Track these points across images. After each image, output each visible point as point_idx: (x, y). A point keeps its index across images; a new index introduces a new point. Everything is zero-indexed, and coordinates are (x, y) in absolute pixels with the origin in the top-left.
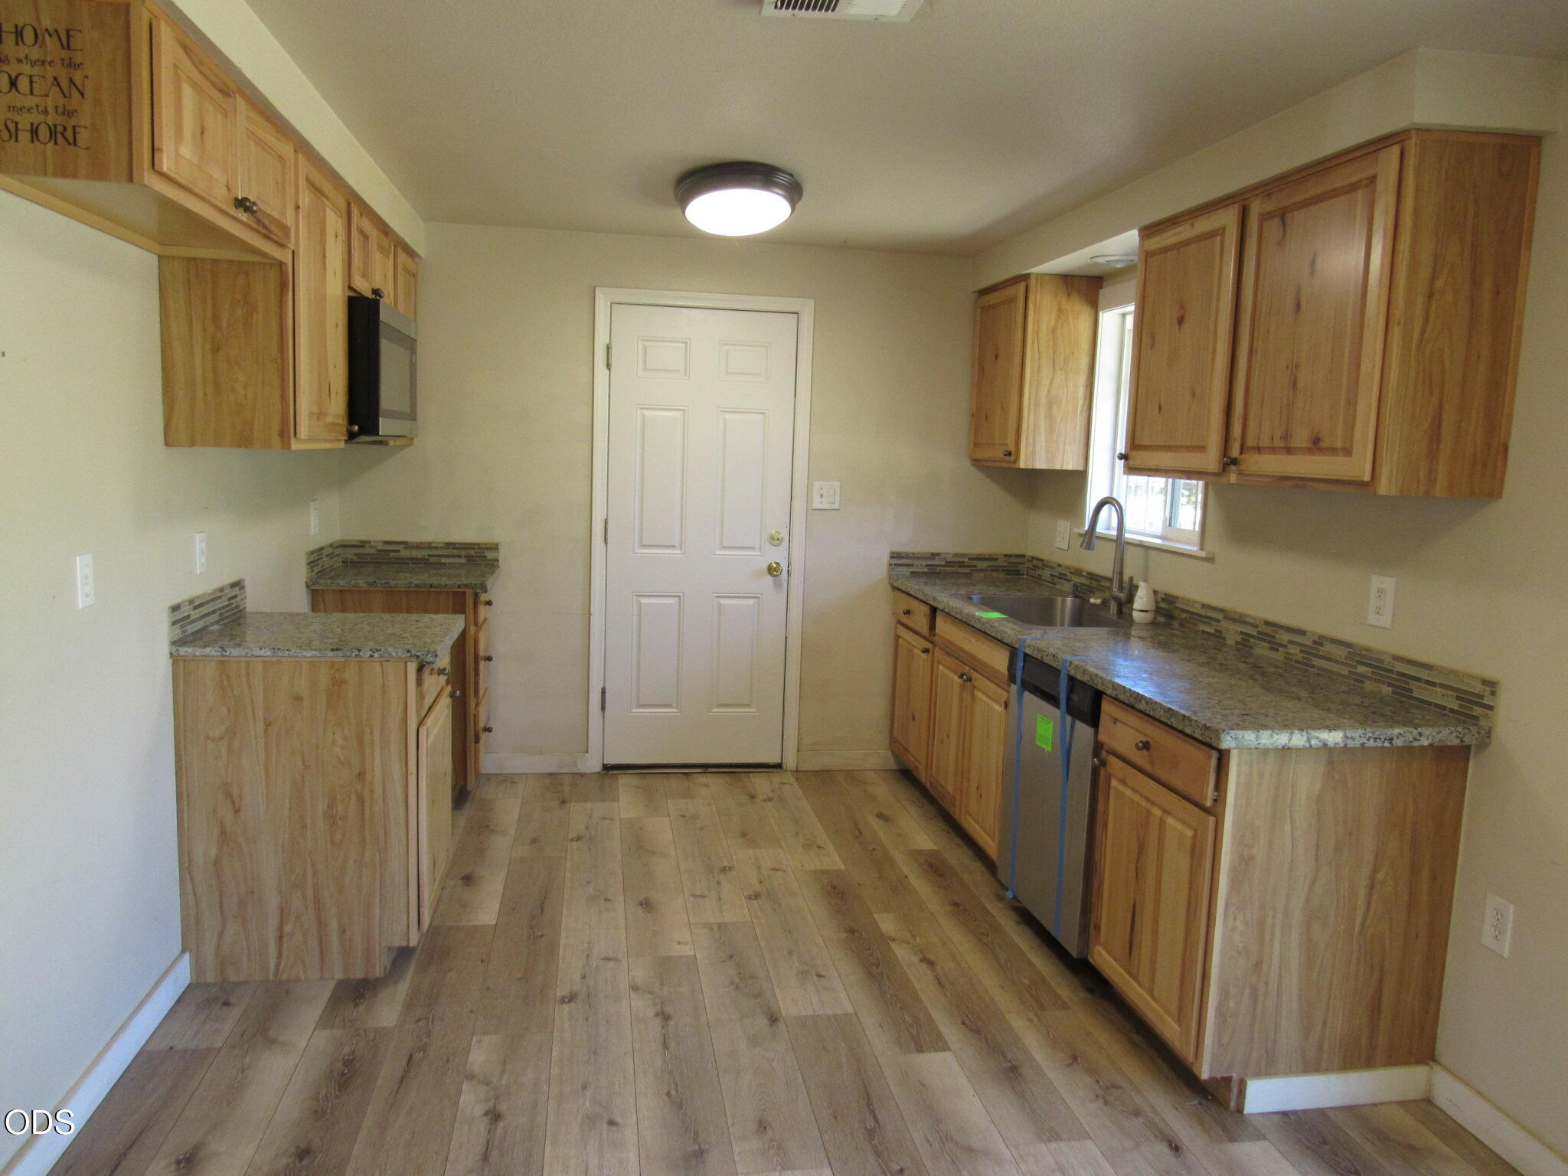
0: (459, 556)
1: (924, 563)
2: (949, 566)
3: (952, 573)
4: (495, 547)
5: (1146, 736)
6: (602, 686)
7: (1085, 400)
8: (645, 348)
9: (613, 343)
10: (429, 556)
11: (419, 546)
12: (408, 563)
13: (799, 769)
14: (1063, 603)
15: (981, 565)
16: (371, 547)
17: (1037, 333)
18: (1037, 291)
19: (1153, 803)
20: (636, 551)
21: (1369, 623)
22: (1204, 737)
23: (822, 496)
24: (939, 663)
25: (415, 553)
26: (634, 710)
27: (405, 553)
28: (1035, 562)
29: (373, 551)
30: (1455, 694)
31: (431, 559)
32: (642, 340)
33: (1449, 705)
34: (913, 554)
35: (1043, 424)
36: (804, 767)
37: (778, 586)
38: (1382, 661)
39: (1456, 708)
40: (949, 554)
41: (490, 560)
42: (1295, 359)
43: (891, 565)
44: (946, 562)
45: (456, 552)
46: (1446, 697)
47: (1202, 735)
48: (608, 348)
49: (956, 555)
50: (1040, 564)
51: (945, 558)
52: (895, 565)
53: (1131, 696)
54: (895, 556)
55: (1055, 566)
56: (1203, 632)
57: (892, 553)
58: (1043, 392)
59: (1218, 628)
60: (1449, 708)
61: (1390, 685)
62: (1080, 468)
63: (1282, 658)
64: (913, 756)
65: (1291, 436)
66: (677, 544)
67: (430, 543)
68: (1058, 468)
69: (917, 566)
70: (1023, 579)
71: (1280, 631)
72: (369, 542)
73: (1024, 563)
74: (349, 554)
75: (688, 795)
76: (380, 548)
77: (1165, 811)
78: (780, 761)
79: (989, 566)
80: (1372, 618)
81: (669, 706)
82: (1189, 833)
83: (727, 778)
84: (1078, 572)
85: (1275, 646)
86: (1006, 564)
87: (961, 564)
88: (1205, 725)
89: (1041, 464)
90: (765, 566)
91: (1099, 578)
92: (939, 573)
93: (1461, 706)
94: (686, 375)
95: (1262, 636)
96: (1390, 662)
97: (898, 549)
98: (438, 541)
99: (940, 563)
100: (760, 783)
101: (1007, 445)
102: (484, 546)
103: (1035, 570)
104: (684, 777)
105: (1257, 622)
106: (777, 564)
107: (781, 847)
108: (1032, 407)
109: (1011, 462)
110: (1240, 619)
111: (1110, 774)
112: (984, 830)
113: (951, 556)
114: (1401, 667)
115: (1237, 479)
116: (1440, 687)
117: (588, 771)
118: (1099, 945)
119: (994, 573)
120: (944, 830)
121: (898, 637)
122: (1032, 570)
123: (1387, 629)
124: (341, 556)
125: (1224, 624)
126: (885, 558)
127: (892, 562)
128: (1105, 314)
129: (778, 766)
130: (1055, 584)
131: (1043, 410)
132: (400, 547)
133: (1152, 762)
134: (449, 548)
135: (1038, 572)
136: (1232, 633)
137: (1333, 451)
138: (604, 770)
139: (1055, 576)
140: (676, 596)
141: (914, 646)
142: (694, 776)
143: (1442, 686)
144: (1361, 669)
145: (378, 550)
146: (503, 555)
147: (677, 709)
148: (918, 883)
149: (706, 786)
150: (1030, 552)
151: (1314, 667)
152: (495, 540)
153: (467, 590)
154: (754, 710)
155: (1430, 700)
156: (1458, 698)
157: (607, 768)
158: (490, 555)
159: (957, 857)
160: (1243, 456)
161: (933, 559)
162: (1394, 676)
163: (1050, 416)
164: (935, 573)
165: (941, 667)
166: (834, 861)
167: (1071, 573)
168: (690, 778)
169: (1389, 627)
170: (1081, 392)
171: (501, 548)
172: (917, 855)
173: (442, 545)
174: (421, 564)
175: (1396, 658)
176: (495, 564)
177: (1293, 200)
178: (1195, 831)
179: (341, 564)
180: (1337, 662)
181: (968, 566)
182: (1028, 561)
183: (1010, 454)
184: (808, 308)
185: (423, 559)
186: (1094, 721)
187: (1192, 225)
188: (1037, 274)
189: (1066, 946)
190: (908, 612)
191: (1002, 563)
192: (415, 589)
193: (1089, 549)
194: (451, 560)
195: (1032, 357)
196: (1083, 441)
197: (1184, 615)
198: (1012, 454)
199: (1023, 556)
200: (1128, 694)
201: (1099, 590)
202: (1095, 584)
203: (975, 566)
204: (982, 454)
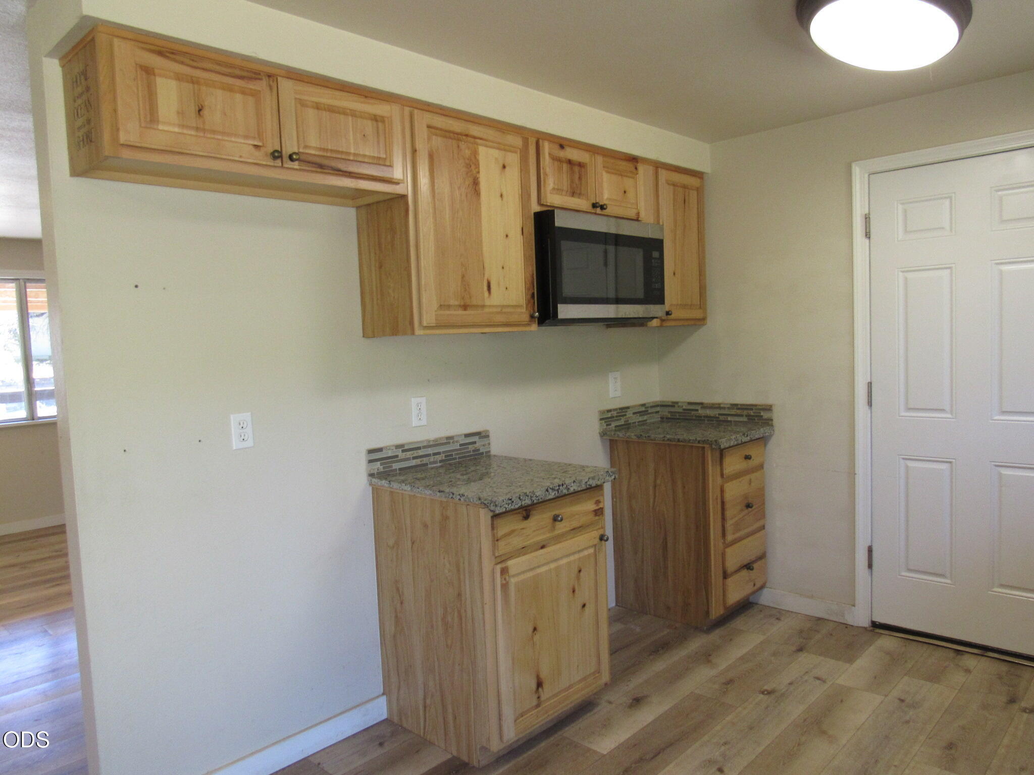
0: (741, 416)
4: (769, 408)
6: (869, 545)
8: (904, 211)
9: (871, 213)
10: (719, 414)
11: (712, 406)
12: (704, 420)
16: (679, 407)
20: (902, 414)
25: (709, 412)
26: (903, 574)
27: (701, 412)
29: (681, 410)
31: (720, 417)
32: (902, 204)
41: (766, 419)
45: (739, 412)
48: (867, 218)
66: (947, 408)
67: (719, 404)
72: (677, 403)
74: (665, 412)
75: (934, 677)
76: (684, 407)
81: (942, 576)
94: (952, 231)
98: (726, 402)
102: (760, 407)
117: (856, 625)
124: (660, 413)
132: (698, 407)
134: (733, 409)
138: (872, 626)
140: (947, 462)
142: (968, 654)
145: (684, 410)
146: (777, 416)
147: (950, 580)
152: (769, 402)
153: (705, 446)
157: (875, 625)
158: (765, 415)
171: (775, 409)
173: (729, 406)
174: (713, 421)
176: (770, 422)
179: (659, 419)
185: (715, 417)
192: (668, 442)
194: (737, 419)
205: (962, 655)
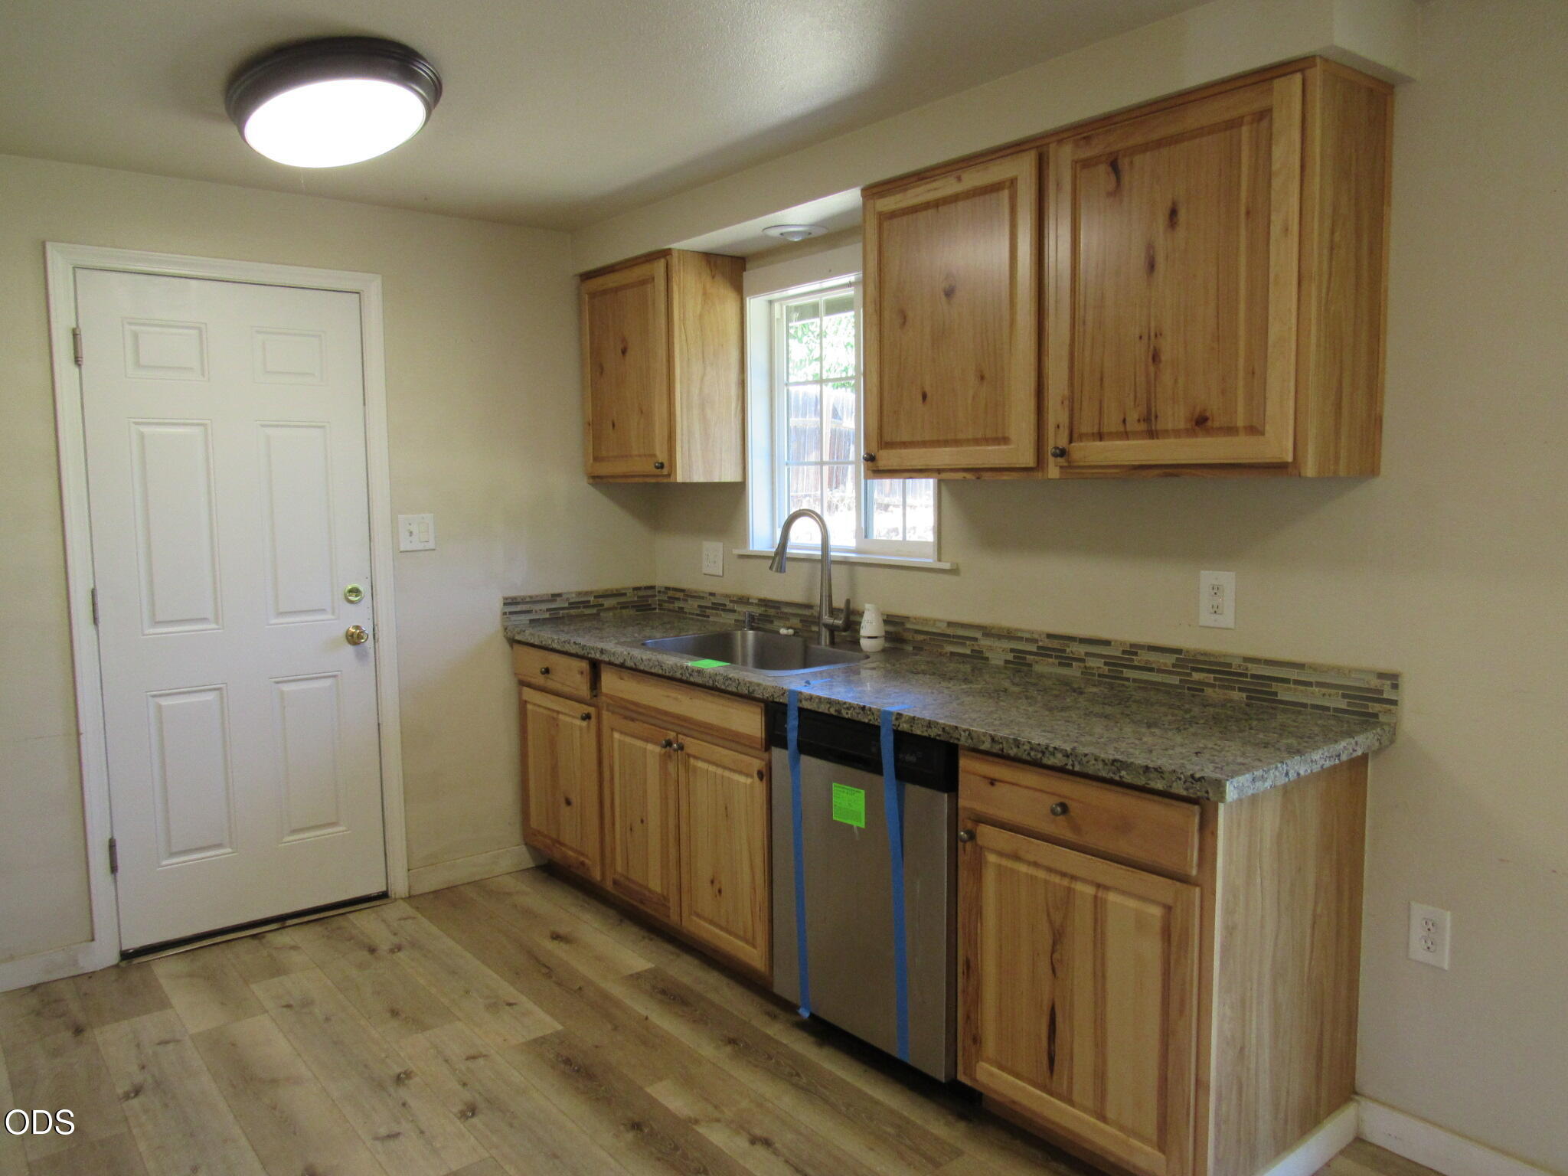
1: (544, 607)
2: (573, 608)
3: (577, 616)
5: (1059, 796)
6: (109, 837)
7: (738, 400)
8: (136, 336)
9: (81, 327)
13: (413, 893)
14: (744, 637)
15: (608, 603)
17: (683, 320)
18: (679, 270)
19: (1074, 878)
20: (147, 632)
21: (1201, 624)
22: (1191, 791)
23: (411, 533)
24: (612, 730)
26: (164, 863)
28: (671, 593)
30: (1340, 692)
32: (130, 324)
33: (1332, 705)
34: (531, 597)
35: (697, 427)
36: (419, 889)
37: (362, 656)
38: (1229, 665)
39: (1344, 706)
40: (572, 593)
42: (1153, 324)
43: (505, 613)
44: (570, 604)
46: (1327, 697)
47: (1187, 789)
48: (75, 334)
49: (579, 594)
50: (680, 595)
51: (568, 599)
52: (510, 613)
53: (1031, 749)
54: (509, 602)
55: (707, 595)
56: (952, 654)
57: (505, 599)
58: (695, 391)
59: (977, 648)
60: (1334, 708)
61: (1241, 690)
62: (738, 479)
63: (1078, 674)
64: (572, 849)
65: (1156, 417)
66: (210, 615)
68: (717, 480)
69: (536, 612)
70: (655, 614)
71: (1072, 644)
73: (655, 596)
75: (277, 970)
77: (1098, 886)
78: (384, 889)
79: (618, 603)
80: (1206, 618)
81: (219, 846)
82: (1156, 911)
83: (317, 929)
84: (744, 600)
85: (1066, 661)
86: (636, 599)
87: (586, 604)
88: (1192, 776)
89: (698, 478)
90: (342, 632)
91: (777, 605)
92: (563, 617)
93: (1349, 704)
94: (203, 375)
95: (1044, 652)
96: (1240, 666)
97: (512, 593)
99: (563, 606)
100: (364, 922)
101: (654, 455)
103: (673, 603)
104: (255, 942)
105: (1036, 636)
106: (357, 627)
107: (459, 1020)
108: (685, 410)
109: (666, 476)
110: (1009, 635)
111: (981, 848)
112: (737, 936)
113: (574, 595)
114: (1254, 669)
115: (1061, 473)
116: (1316, 686)
117: (97, 967)
118: (983, 1061)
119: (624, 611)
120: (644, 938)
121: (523, 705)
122: (669, 602)
123: (1231, 629)
125: (985, 642)
126: (498, 606)
127: (506, 610)
128: (752, 300)
129: (383, 896)
130: (708, 617)
131: (696, 412)
133: (1076, 828)
135: (677, 604)
136: (998, 653)
137: (1231, 430)
138: (123, 960)
139: (706, 607)
140: (215, 689)
141: (558, 712)
142: (270, 936)
143: (1319, 684)
144: (1196, 676)
147: (231, 847)
148: (667, 1023)
149: (294, 948)
150: (661, 581)
151: (1128, 679)
154: (344, 828)
155: (1304, 701)
156: (1344, 696)
157: (126, 956)
159: (685, 971)
160: (1073, 444)
161: (554, 600)
162: (1249, 680)
163: (704, 419)
164: (557, 618)
165: (616, 735)
166: (544, 1023)
167: (731, 601)
168: (264, 941)
169: (1233, 627)
170: (734, 391)
172: (636, 978)
175: (1247, 659)
177: (1131, 142)
178: (1168, 909)
180: (1160, 671)
181: (594, 606)
182: (659, 592)
183: (662, 466)
184: (373, 288)
186: (949, 782)
187: (959, 179)
188: (679, 250)
189: (926, 1069)
190: (547, 671)
191: (631, 597)
193: (781, 572)
195: (681, 349)
196: (739, 447)
197: (921, 637)
198: (665, 467)
199: (652, 588)
200: (1027, 747)
201: (780, 618)
202: (772, 612)
203: (602, 605)
204: (605, 469)
205: (264, 937)
